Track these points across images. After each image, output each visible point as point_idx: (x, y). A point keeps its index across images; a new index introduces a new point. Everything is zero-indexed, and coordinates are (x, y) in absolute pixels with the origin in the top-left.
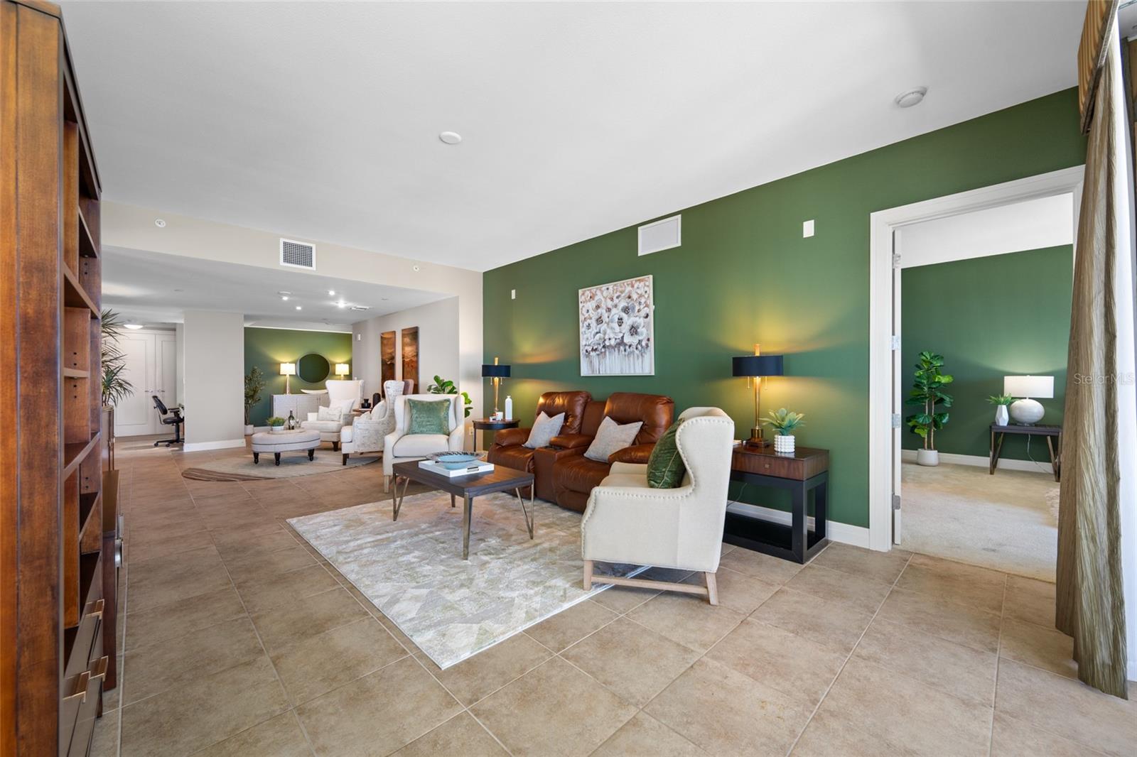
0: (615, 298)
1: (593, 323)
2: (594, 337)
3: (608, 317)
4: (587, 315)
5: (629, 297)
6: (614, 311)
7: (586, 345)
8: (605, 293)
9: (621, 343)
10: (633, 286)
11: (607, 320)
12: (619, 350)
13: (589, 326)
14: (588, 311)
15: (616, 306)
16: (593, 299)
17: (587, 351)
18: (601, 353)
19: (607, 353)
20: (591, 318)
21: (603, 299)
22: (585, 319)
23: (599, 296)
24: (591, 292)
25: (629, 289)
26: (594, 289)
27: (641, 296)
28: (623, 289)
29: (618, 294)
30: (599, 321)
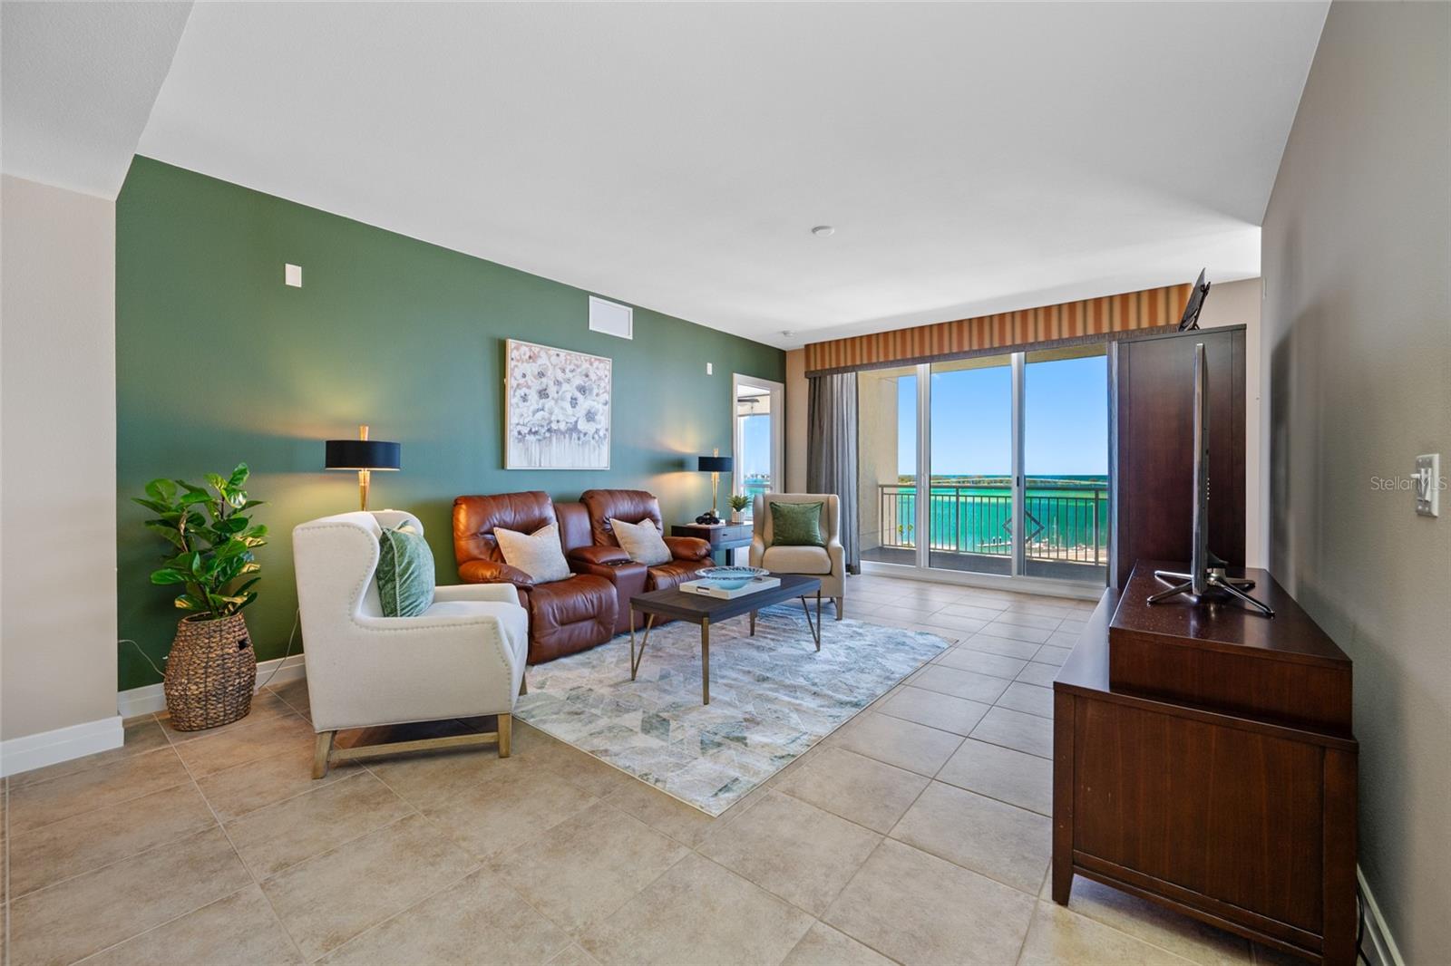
0: (567, 371)
1: (533, 396)
2: (534, 415)
3: (557, 393)
4: (522, 381)
5: (587, 376)
6: (565, 387)
7: (518, 424)
8: (554, 359)
9: (573, 429)
10: (591, 364)
11: (556, 396)
12: (571, 439)
13: (525, 398)
14: (524, 376)
15: (568, 381)
16: (534, 361)
17: (519, 433)
18: (545, 438)
19: (554, 439)
20: (529, 387)
21: (550, 367)
22: (518, 385)
23: (543, 360)
24: (531, 350)
25: (586, 365)
26: (536, 348)
27: (600, 379)
28: (579, 363)
29: (572, 367)
30: (543, 394)
